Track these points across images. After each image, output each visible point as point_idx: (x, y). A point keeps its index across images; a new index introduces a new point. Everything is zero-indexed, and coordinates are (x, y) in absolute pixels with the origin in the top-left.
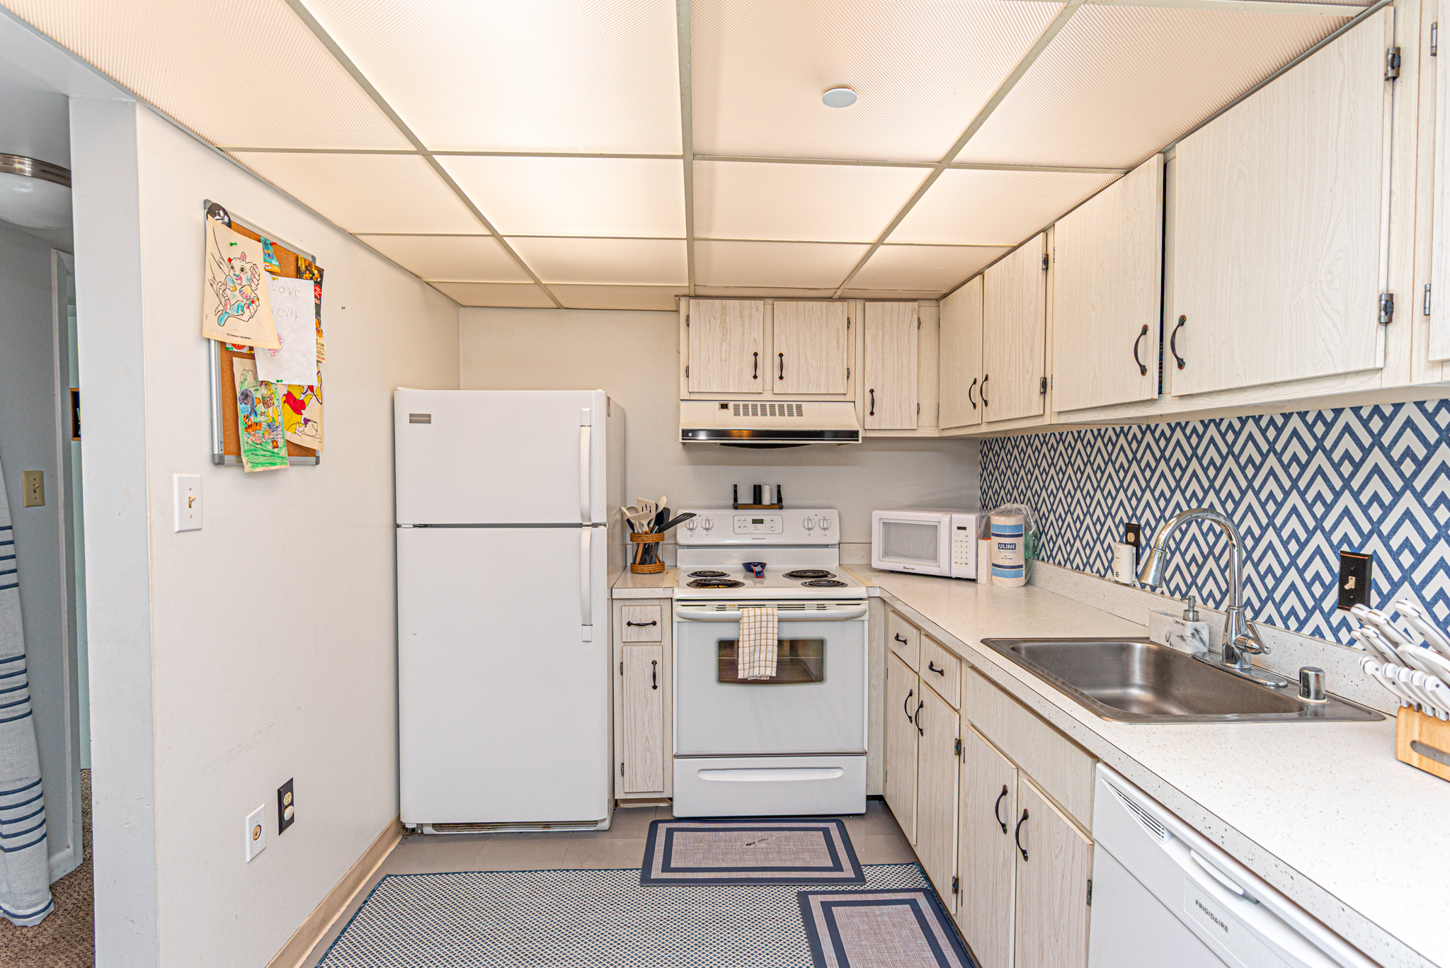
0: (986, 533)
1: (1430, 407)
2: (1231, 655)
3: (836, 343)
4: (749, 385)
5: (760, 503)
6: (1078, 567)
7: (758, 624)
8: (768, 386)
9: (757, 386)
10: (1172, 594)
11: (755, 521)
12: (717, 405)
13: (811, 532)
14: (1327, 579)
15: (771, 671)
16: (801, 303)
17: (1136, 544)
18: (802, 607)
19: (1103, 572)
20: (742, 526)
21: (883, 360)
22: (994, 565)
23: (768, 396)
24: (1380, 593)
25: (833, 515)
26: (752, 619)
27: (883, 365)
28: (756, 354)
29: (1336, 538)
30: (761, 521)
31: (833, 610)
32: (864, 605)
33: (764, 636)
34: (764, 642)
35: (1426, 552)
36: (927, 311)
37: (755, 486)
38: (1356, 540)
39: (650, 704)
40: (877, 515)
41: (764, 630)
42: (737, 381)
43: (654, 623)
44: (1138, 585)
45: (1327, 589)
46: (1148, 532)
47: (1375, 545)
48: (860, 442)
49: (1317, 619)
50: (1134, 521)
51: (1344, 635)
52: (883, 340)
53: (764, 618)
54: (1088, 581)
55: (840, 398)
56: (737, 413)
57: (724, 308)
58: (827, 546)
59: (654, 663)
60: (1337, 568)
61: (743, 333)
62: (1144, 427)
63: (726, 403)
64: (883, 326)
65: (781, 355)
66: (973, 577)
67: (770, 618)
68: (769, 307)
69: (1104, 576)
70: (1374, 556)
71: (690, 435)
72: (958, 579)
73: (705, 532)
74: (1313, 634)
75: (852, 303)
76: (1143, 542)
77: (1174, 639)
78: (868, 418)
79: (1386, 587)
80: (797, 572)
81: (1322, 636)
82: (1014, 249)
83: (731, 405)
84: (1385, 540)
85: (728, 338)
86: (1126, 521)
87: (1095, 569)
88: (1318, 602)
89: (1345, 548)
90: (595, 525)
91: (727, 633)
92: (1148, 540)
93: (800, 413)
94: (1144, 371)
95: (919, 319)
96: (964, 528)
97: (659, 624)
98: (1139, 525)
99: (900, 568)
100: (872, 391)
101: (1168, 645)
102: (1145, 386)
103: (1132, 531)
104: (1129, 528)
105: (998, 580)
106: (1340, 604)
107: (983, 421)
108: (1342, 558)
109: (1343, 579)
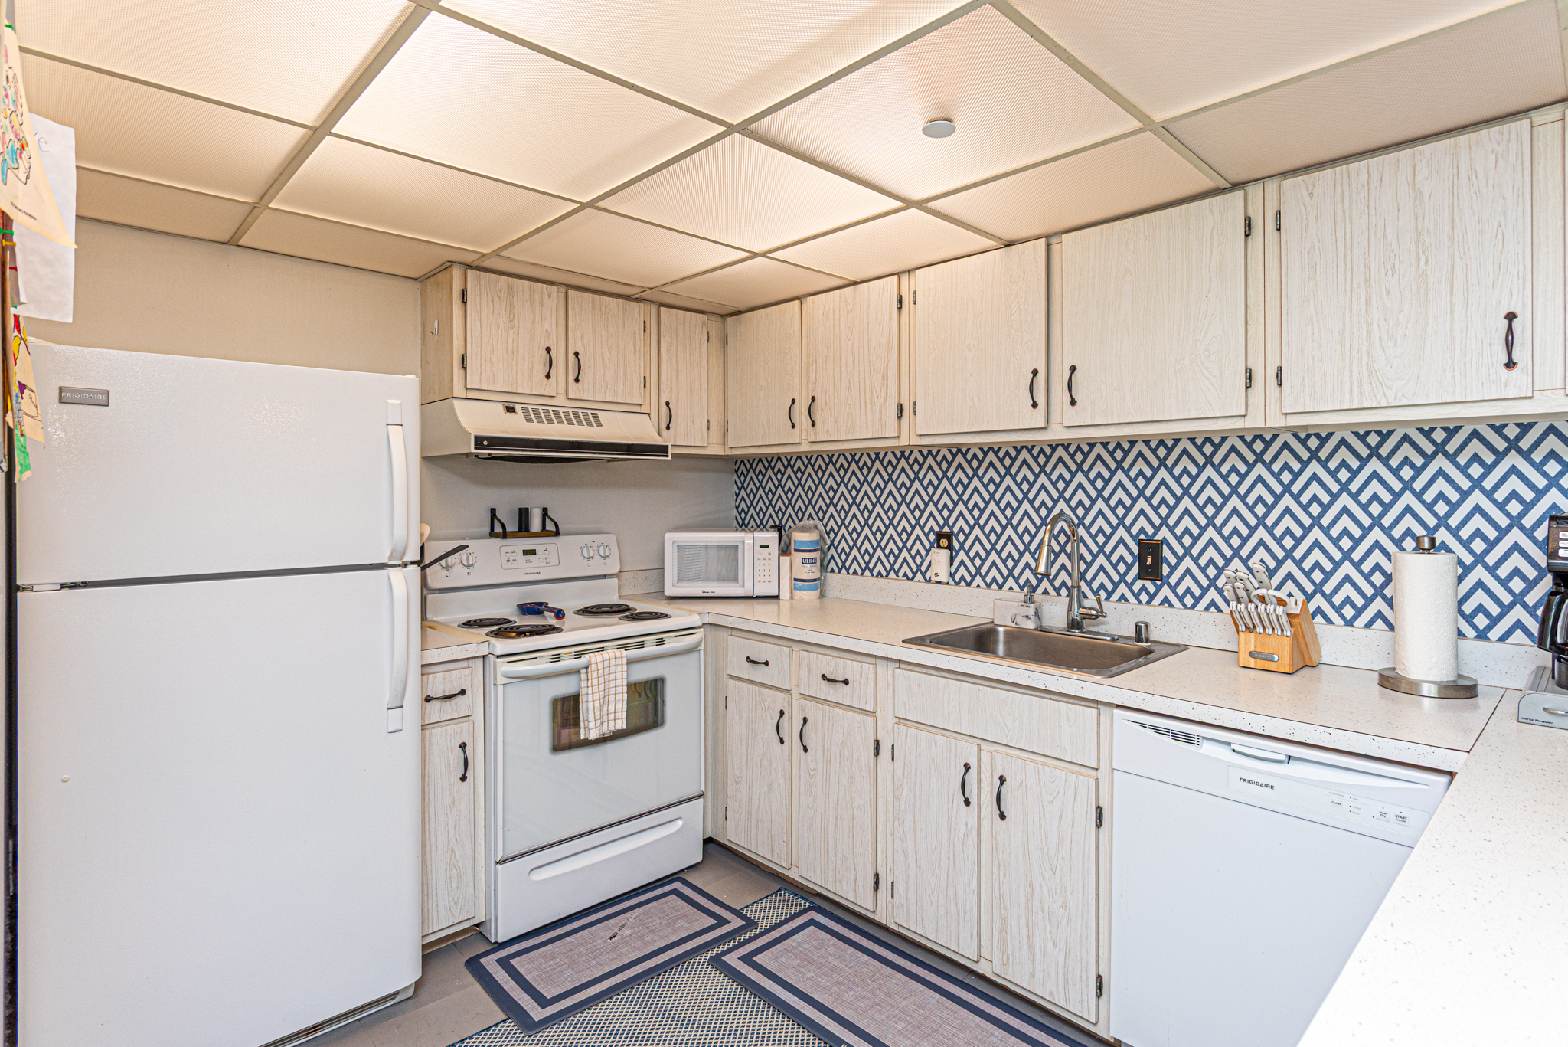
0: (785, 551)
1: (1199, 442)
2: (1074, 624)
3: (633, 348)
4: (540, 386)
5: (527, 530)
6: (880, 574)
7: (606, 670)
8: (562, 389)
9: (549, 387)
10: (989, 586)
11: (526, 553)
12: (500, 407)
13: (591, 561)
14: (1129, 559)
15: (621, 725)
16: (597, 297)
17: (950, 547)
18: (641, 645)
19: (910, 575)
20: (511, 558)
21: (677, 371)
22: (796, 580)
23: (561, 400)
24: (1169, 565)
25: (611, 539)
26: (600, 666)
27: (677, 376)
28: (548, 350)
29: (1135, 530)
30: (533, 552)
31: (673, 644)
32: (700, 633)
33: (612, 684)
34: (612, 691)
35: (1200, 535)
36: (715, 325)
37: (520, 509)
38: (1150, 531)
39: (456, 802)
40: (670, 537)
41: (612, 677)
42: (528, 380)
43: (463, 692)
44: (951, 582)
45: (1129, 567)
46: (961, 537)
47: (1164, 533)
48: (670, 458)
49: (1122, 589)
50: (946, 529)
51: (1144, 597)
52: (677, 350)
53: (613, 662)
54: (894, 586)
55: (635, 409)
56: (529, 420)
57: (510, 288)
58: (605, 576)
59: (463, 746)
60: (1135, 550)
61: (534, 322)
62: (954, 451)
63: (511, 405)
64: (677, 336)
65: (576, 354)
66: (777, 594)
67: (619, 661)
68: (562, 295)
69: (913, 579)
70: (1164, 541)
71: (485, 443)
72: (758, 597)
73: (466, 570)
74: (1119, 600)
75: (648, 306)
76: (956, 546)
77: (1018, 620)
78: (664, 432)
79: (1173, 561)
80: (592, 607)
81: (1126, 600)
82: (855, 283)
83: (518, 408)
84: (1172, 530)
85: (516, 325)
86: (937, 529)
87: (901, 574)
88: (1122, 578)
89: (1142, 537)
90: (405, 565)
91: (564, 687)
92: (962, 545)
93: (599, 425)
94: (1035, 405)
95: (708, 333)
96: (767, 546)
97: (468, 693)
98: (952, 532)
99: (698, 592)
100: (667, 404)
101: (1014, 625)
102: (1038, 419)
103: (944, 538)
104: (940, 535)
105: (798, 594)
106: (1140, 576)
107: (804, 440)
108: (1140, 544)
109: (1141, 558)
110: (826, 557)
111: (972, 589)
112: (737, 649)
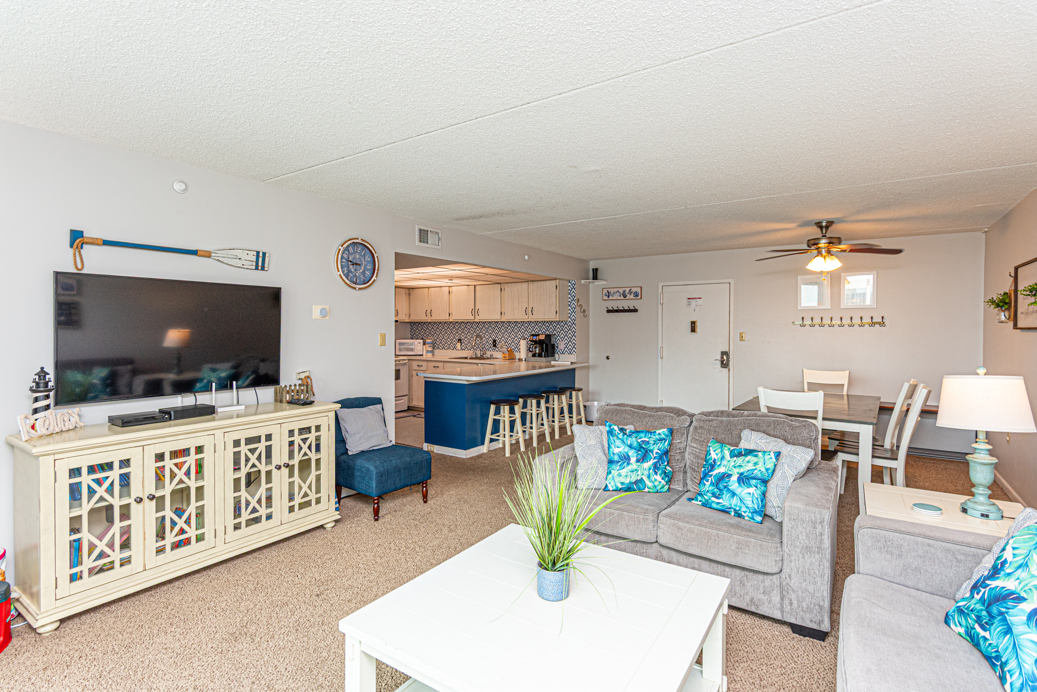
0: (424, 344)
2: (481, 356)
6: (446, 349)
17: (461, 342)
19: (453, 349)
21: (399, 302)
22: (427, 351)
31: (401, 362)
32: (407, 361)
36: (407, 291)
44: (461, 350)
45: (491, 345)
46: (463, 340)
47: (496, 339)
49: (491, 349)
52: (399, 298)
54: (448, 351)
64: (399, 294)
66: (422, 354)
72: (419, 355)
78: (396, 317)
87: (451, 349)
88: (490, 347)
89: (493, 339)
94: (472, 315)
95: (406, 293)
96: (420, 343)
100: (397, 310)
101: (471, 355)
102: (473, 318)
103: (460, 340)
104: (459, 340)
105: (427, 354)
106: (493, 346)
107: (429, 319)
108: (493, 341)
109: (493, 343)
110: (434, 346)
111: (465, 351)
112: (415, 364)
